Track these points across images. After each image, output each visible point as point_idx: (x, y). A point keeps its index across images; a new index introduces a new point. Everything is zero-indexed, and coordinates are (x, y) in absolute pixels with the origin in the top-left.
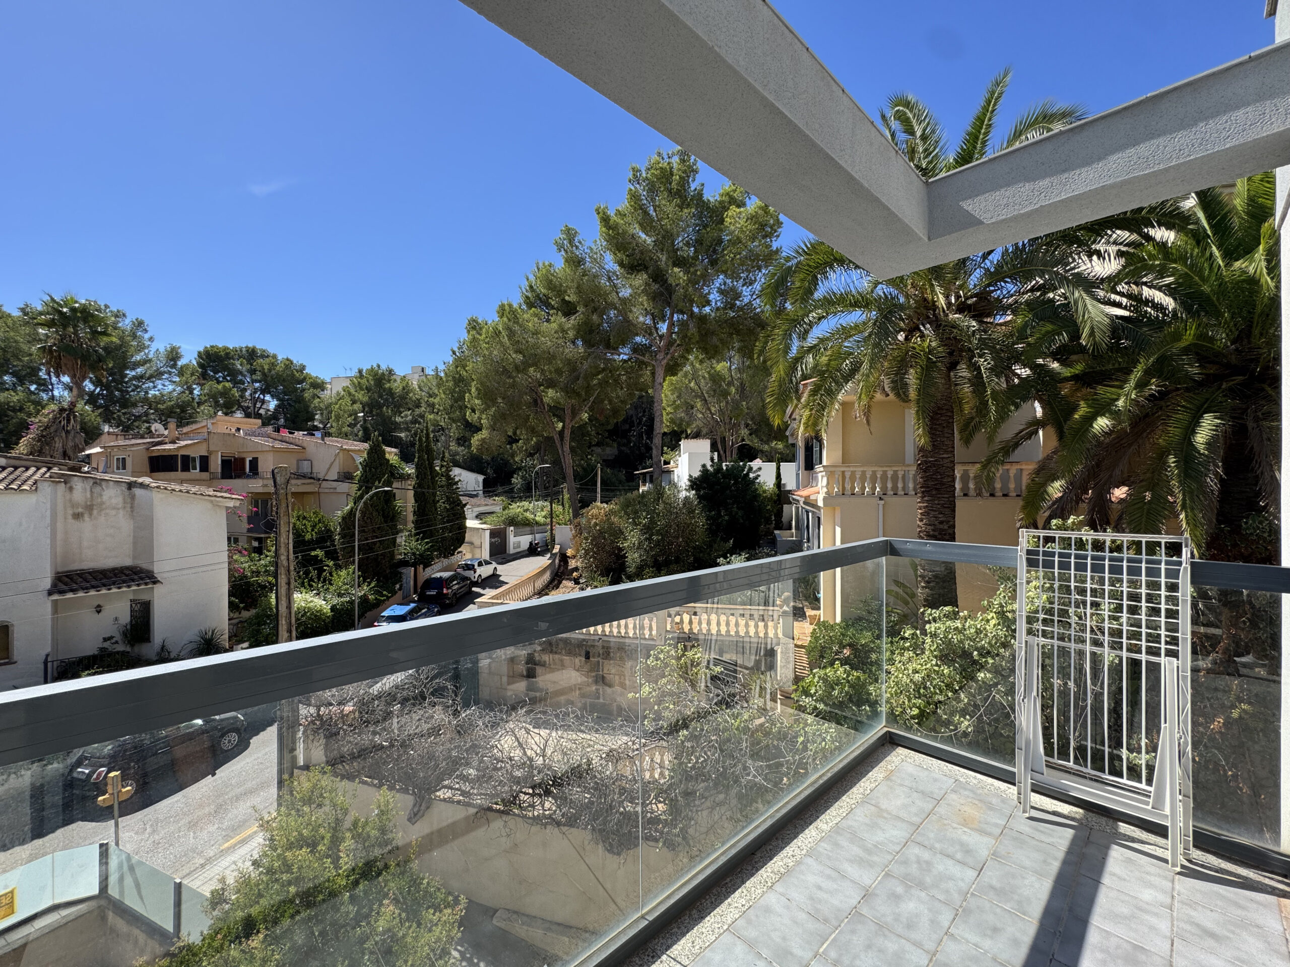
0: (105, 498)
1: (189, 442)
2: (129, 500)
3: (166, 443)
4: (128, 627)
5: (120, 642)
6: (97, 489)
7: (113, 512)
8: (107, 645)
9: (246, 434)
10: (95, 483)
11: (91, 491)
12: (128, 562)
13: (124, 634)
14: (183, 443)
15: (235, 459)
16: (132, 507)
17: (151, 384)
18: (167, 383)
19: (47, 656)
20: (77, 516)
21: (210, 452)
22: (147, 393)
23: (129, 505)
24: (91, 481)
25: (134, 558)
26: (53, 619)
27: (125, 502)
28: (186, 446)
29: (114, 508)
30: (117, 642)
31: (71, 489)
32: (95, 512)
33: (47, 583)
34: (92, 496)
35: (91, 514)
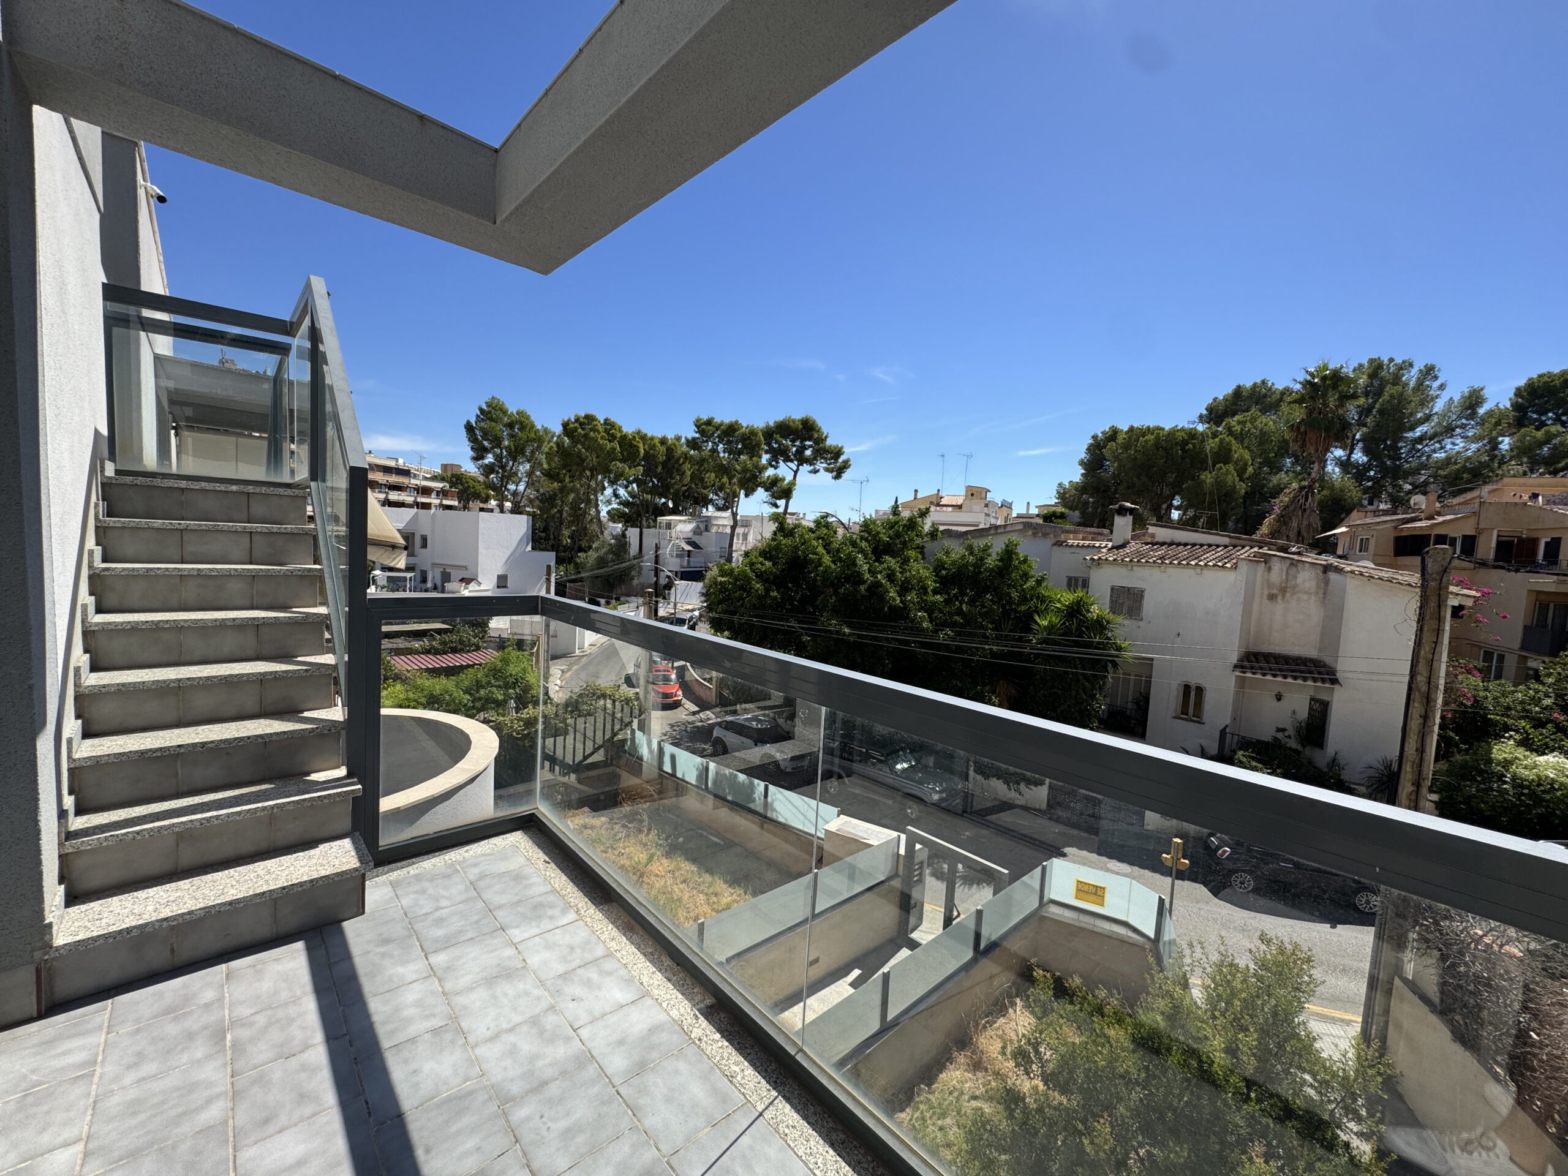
0: (1299, 580)
1: (1452, 517)
2: (1323, 585)
3: (1421, 520)
4: (1303, 724)
5: (1293, 737)
6: (1293, 571)
7: (1305, 597)
8: (1280, 735)
9: (1548, 502)
10: (1292, 564)
11: (1287, 573)
12: (1312, 653)
13: (1299, 731)
14: (1441, 519)
15: (1520, 539)
16: (1324, 593)
17: (1438, 445)
18: (1459, 441)
19: (1226, 726)
20: (1272, 597)
21: (1480, 531)
22: (1429, 457)
23: (1322, 591)
24: (1288, 562)
25: (1320, 650)
26: (1237, 693)
27: (1318, 587)
28: (1444, 522)
29: (1306, 593)
30: (1289, 737)
31: (1269, 569)
32: (1288, 595)
33: (1234, 658)
34: (1287, 577)
35: (1284, 597)
